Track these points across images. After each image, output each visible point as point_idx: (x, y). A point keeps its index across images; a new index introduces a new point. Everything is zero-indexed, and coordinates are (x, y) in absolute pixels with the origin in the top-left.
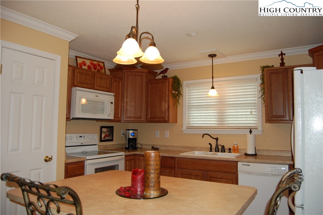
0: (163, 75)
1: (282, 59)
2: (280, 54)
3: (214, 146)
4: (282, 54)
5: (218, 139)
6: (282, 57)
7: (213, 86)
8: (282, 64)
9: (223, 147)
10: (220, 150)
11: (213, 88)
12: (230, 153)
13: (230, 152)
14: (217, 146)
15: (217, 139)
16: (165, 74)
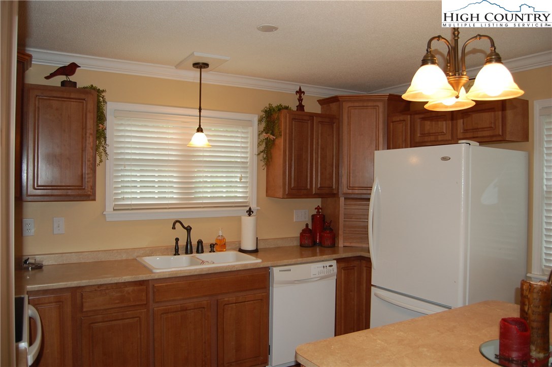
0: (63, 78)
1: (300, 100)
2: (298, 90)
3: (182, 243)
4: (300, 92)
5: (191, 228)
6: (300, 97)
7: (200, 125)
8: (301, 107)
9: (200, 242)
10: (194, 250)
11: (200, 130)
12: (212, 253)
13: (212, 251)
14: (189, 242)
15: (189, 229)
16: (72, 78)
